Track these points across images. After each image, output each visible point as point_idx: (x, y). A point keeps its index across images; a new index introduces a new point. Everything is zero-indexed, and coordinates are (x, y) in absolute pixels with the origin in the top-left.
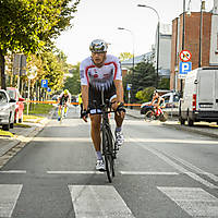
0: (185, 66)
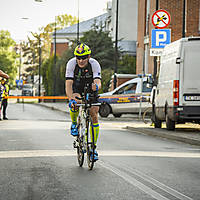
0: (161, 36)
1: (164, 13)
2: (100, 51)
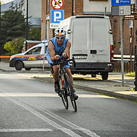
0: (57, 15)
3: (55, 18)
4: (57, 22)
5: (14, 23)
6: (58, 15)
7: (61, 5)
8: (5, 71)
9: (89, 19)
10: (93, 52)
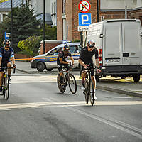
1: (86, 2)
2: (26, 23)
3: (83, 21)
4: (84, 25)
5: (25, 21)
6: (85, 18)
7: (88, 8)
8: (26, 72)
9: (120, 23)
10: (126, 55)
